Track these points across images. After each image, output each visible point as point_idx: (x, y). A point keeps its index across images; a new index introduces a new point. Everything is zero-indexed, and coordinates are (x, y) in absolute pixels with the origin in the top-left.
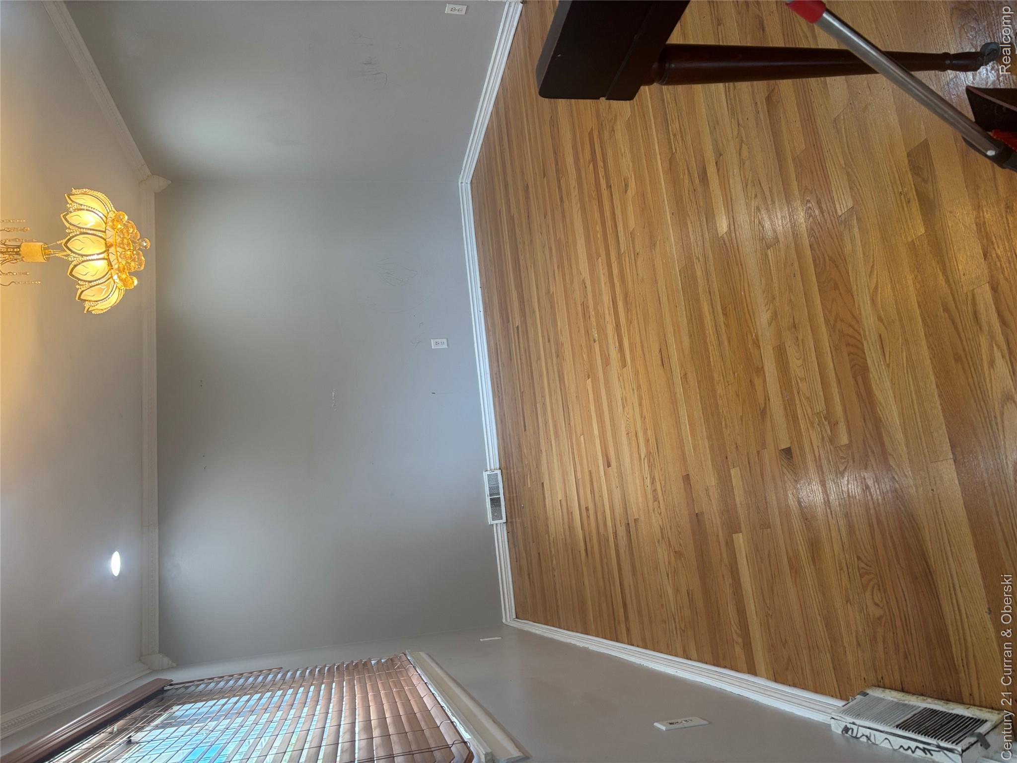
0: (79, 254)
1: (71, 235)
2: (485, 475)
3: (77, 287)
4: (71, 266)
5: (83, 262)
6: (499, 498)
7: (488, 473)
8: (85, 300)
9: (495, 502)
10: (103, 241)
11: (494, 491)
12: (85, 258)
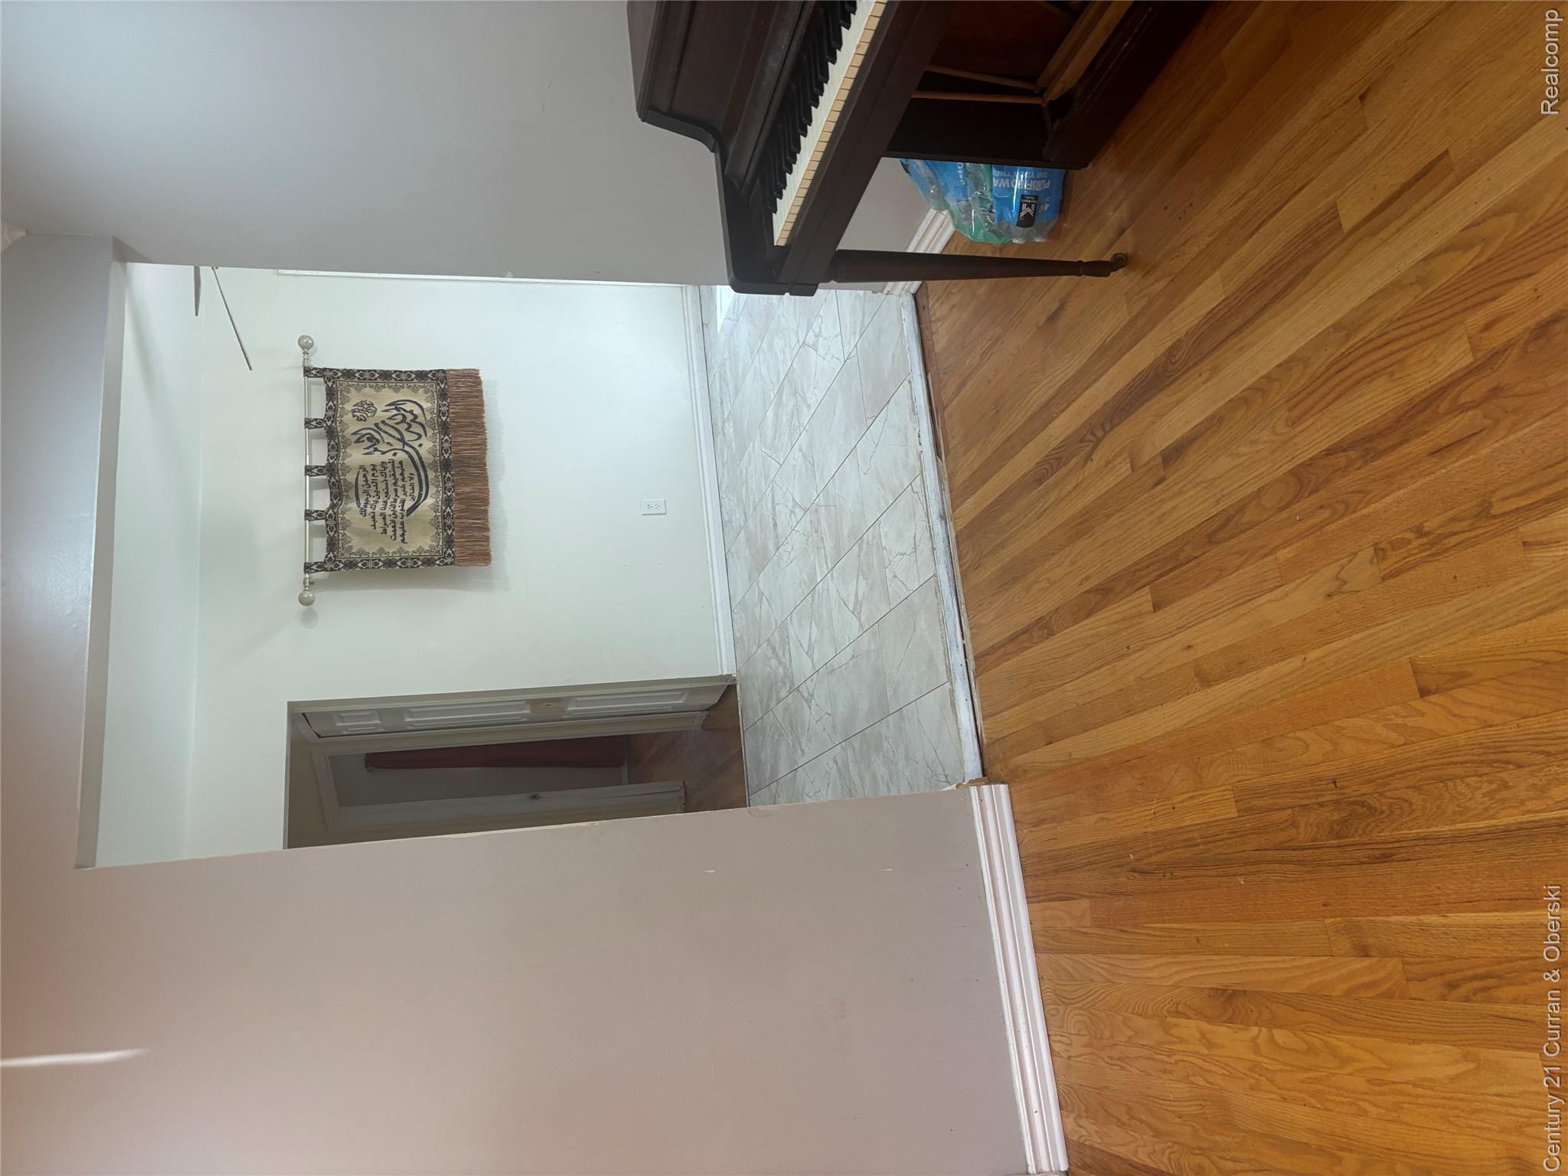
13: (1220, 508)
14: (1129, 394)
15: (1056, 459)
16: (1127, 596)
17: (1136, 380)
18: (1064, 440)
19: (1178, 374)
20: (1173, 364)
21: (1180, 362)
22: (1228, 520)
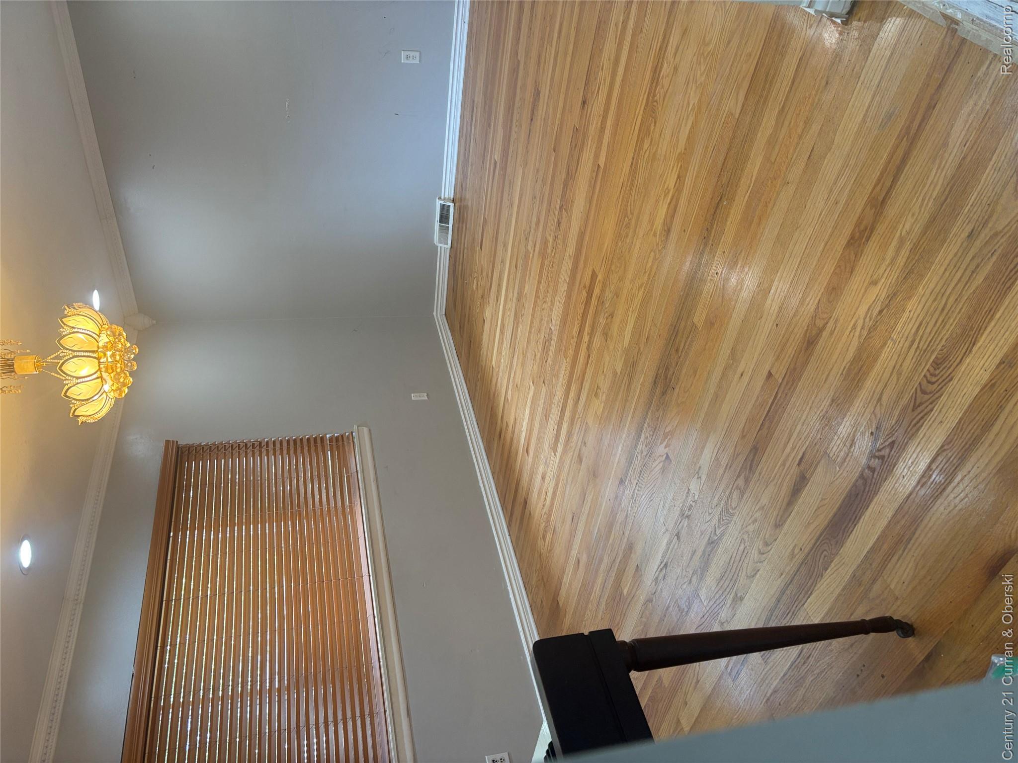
0: (73, 377)
1: (64, 359)
2: (439, 203)
3: (71, 406)
4: (66, 387)
5: (78, 383)
6: (448, 227)
7: (442, 202)
8: (79, 416)
9: (444, 218)
10: (96, 361)
11: (444, 209)
12: (79, 381)
13: (757, 473)
14: (855, 511)
15: (921, 404)
16: (793, 358)
17: (853, 525)
18: (918, 430)
19: (818, 544)
20: (825, 550)
21: (819, 554)
22: (751, 469)
